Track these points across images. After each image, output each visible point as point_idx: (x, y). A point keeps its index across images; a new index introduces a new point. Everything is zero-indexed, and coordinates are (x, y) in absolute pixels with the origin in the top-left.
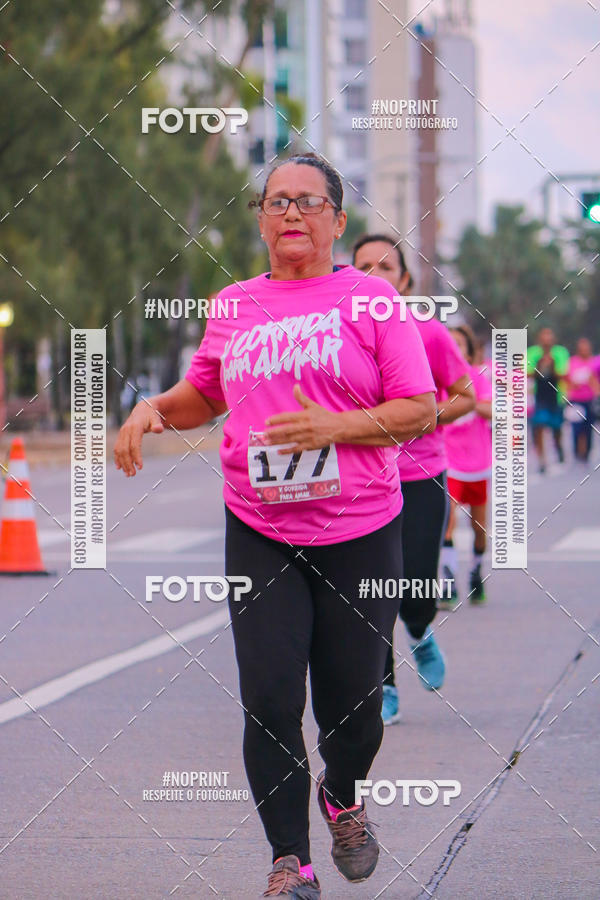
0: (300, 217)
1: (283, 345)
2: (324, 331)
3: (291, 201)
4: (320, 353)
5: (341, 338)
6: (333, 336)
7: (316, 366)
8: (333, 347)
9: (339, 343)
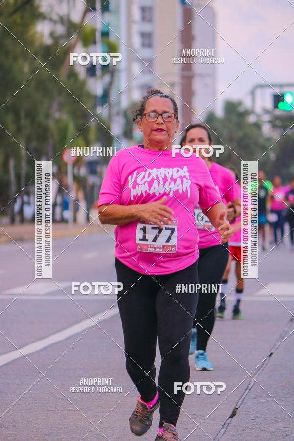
0: (163, 122)
1: (165, 180)
2: (183, 176)
3: (159, 114)
4: (183, 186)
5: (190, 180)
6: (187, 179)
7: (180, 192)
8: (187, 183)
9: (190, 182)
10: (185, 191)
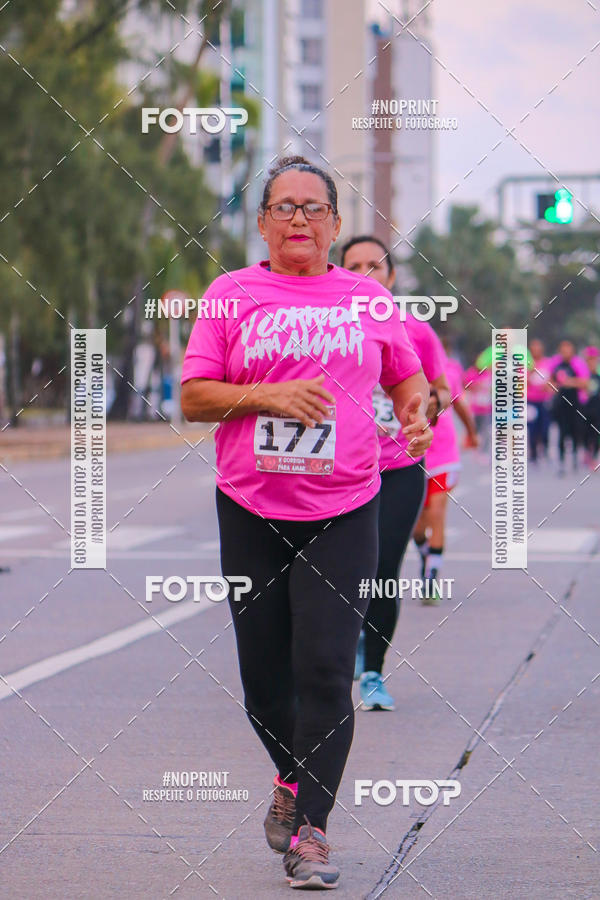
0: (306, 222)
2: (349, 323)
3: (298, 207)
4: (348, 342)
5: (363, 330)
6: (357, 329)
7: (343, 353)
8: (358, 337)
10: (352, 352)
